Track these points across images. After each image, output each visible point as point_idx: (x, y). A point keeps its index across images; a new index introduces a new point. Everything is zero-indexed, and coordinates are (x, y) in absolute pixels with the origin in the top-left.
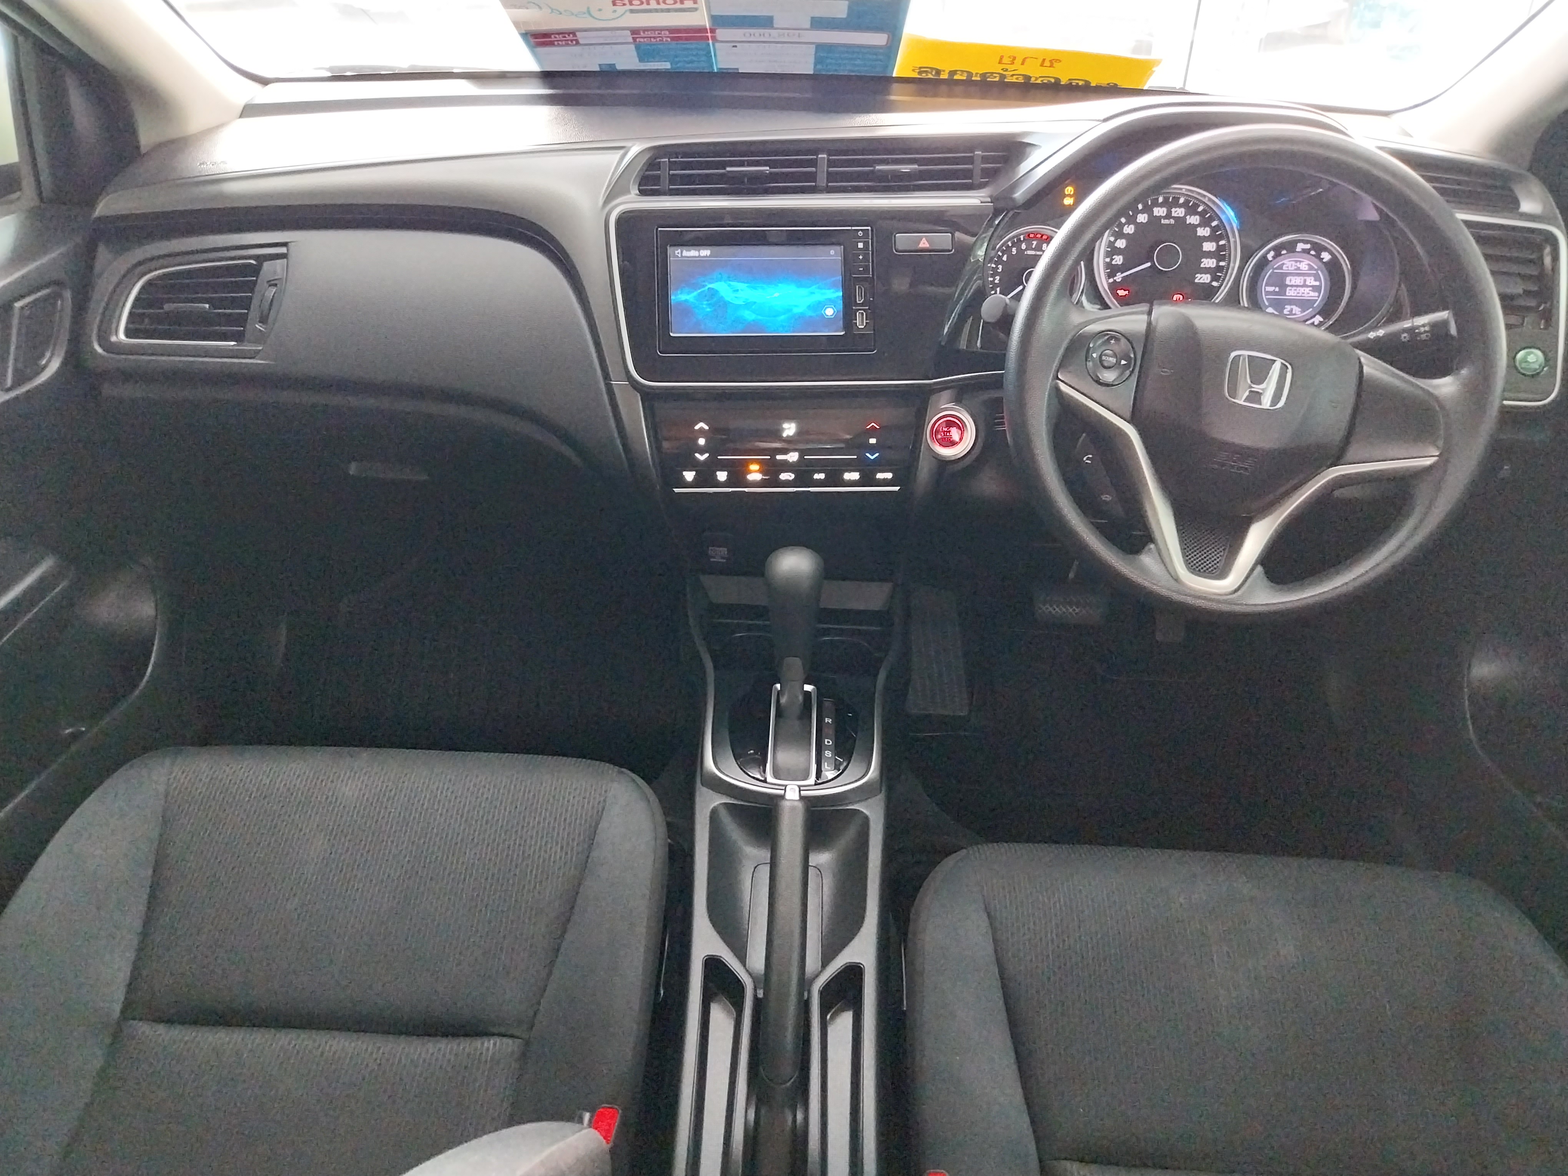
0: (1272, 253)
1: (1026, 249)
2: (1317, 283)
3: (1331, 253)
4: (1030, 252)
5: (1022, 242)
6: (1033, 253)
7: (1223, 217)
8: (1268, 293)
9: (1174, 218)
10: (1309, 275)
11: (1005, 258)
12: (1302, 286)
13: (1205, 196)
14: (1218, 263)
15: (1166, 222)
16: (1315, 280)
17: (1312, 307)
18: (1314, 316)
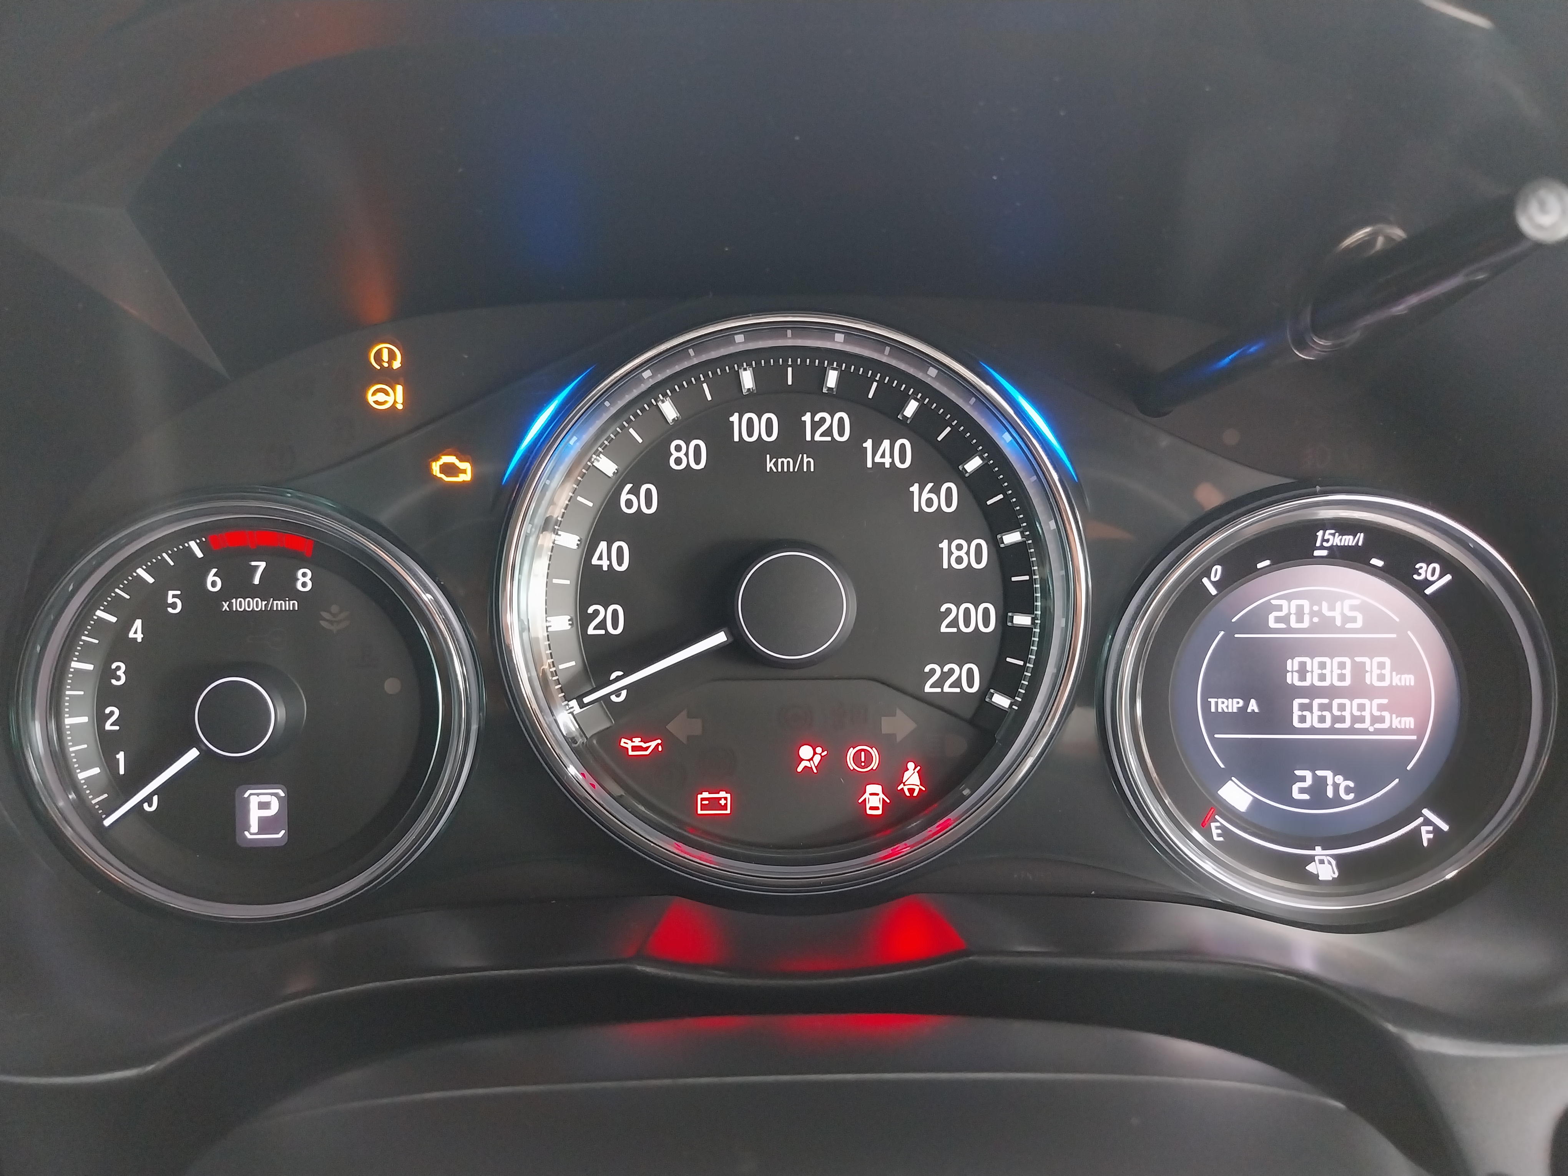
0: (1217, 572)
1: (227, 593)
2: (1408, 680)
3: (1448, 564)
4: (241, 604)
5: (203, 567)
6: (256, 604)
7: (1005, 440)
8: (1218, 721)
9: (813, 448)
10: (1372, 649)
11: (137, 632)
12: (1349, 693)
13: (926, 361)
14: (1003, 619)
15: (786, 463)
16: (1398, 668)
17: (1399, 771)
18: (1413, 813)
